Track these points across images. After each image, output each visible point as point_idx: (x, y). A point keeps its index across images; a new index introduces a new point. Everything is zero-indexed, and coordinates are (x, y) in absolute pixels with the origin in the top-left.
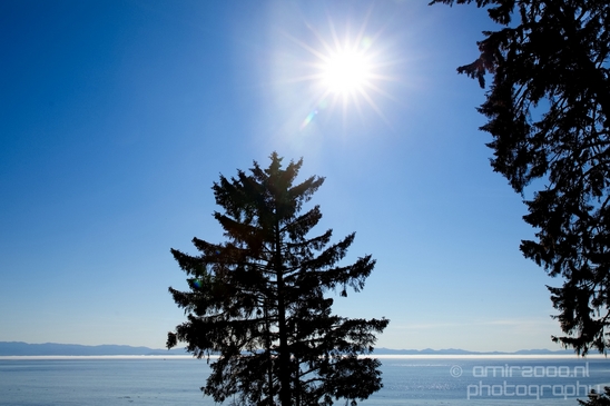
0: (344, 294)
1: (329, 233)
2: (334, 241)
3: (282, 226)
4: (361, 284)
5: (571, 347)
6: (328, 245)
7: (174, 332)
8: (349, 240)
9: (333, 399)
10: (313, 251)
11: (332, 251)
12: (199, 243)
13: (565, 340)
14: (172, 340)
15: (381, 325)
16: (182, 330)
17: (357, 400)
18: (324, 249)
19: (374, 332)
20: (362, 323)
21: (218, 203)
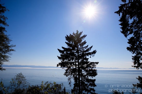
0: (90, 57)
1: (88, 46)
2: (89, 47)
3: (78, 44)
4: (94, 56)
5: (135, 68)
6: (88, 48)
7: (58, 64)
8: (91, 47)
9: (88, 76)
10: (85, 49)
11: (88, 49)
12: (63, 48)
13: (134, 66)
14: (58, 66)
15: (97, 63)
16: (60, 64)
17: (93, 77)
18: (87, 49)
19: (96, 64)
20: (94, 63)
21: (66, 40)
